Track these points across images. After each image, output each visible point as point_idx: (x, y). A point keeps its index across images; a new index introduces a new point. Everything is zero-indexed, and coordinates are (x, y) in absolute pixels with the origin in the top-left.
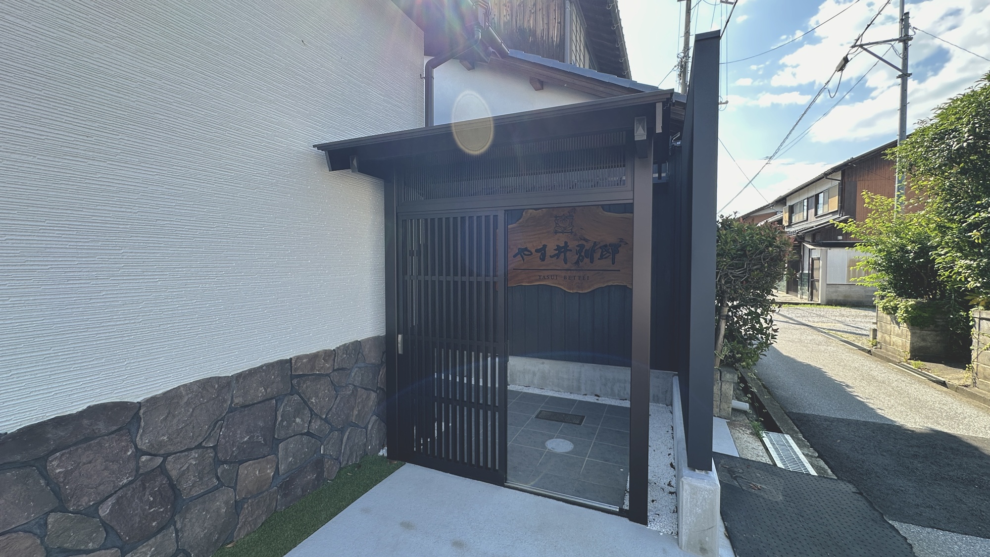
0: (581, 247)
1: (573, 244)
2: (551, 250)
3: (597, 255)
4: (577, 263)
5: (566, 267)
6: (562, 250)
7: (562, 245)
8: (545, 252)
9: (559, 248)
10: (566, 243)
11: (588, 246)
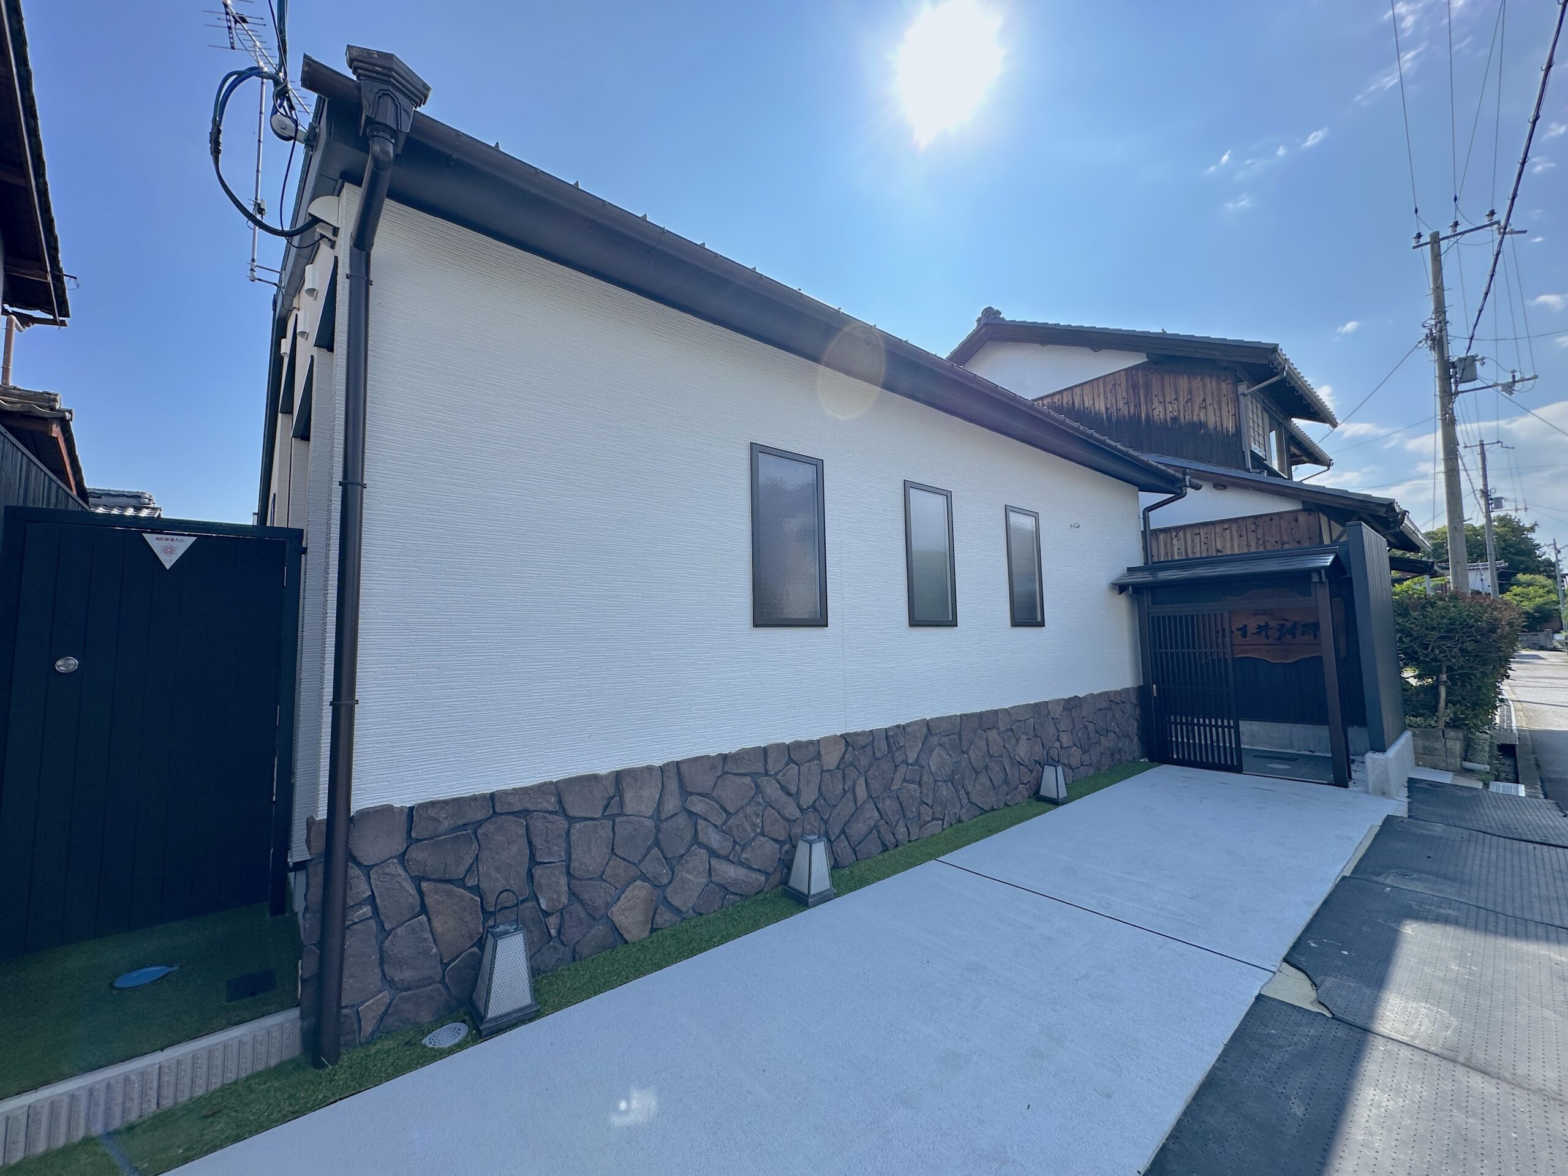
0: (1282, 626)
1: (1273, 624)
2: (1252, 628)
3: (1299, 631)
4: (1279, 638)
5: (1268, 642)
6: (1262, 629)
7: (1262, 624)
8: (1246, 630)
9: (1259, 627)
10: (1266, 623)
11: (1288, 625)
